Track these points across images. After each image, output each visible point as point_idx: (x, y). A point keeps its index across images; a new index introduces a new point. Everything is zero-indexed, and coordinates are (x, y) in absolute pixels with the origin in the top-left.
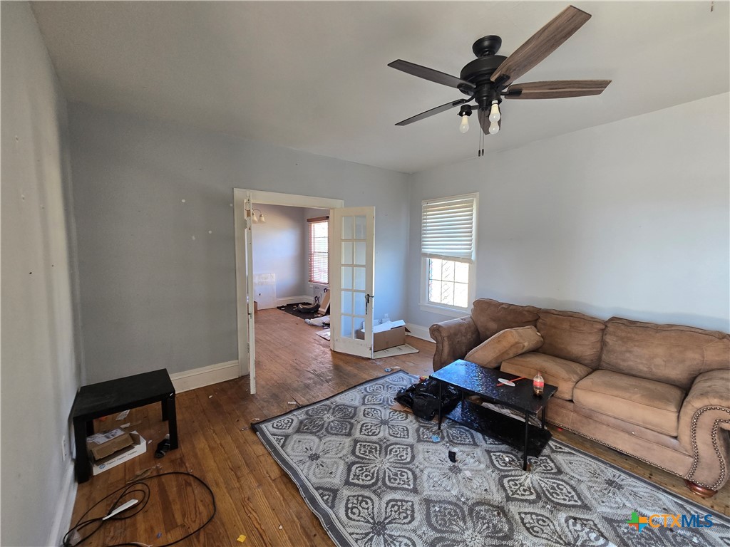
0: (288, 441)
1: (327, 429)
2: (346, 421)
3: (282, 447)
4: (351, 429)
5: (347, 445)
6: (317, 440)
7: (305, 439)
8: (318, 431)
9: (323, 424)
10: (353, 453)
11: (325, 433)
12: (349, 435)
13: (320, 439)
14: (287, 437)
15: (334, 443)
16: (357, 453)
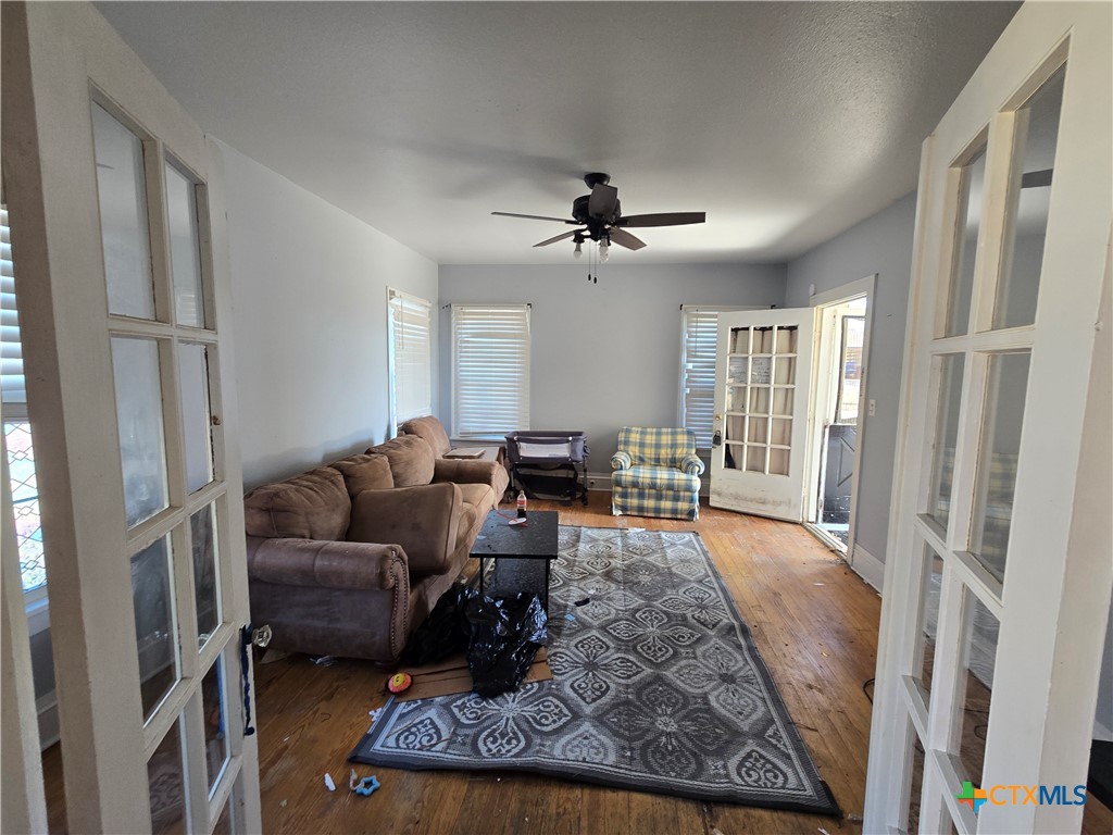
0: (760, 727)
1: (684, 706)
2: (643, 703)
3: (772, 722)
4: (650, 684)
5: (674, 669)
6: (712, 698)
7: (729, 711)
8: (700, 710)
9: (685, 718)
10: (676, 655)
11: (692, 701)
12: (659, 679)
13: (705, 697)
14: (759, 735)
15: (689, 681)
16: (671, 651)
